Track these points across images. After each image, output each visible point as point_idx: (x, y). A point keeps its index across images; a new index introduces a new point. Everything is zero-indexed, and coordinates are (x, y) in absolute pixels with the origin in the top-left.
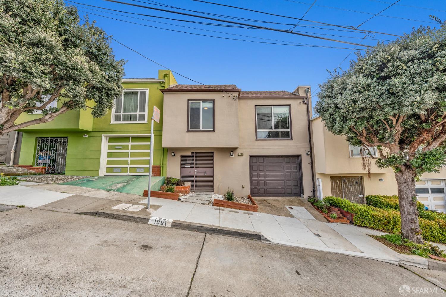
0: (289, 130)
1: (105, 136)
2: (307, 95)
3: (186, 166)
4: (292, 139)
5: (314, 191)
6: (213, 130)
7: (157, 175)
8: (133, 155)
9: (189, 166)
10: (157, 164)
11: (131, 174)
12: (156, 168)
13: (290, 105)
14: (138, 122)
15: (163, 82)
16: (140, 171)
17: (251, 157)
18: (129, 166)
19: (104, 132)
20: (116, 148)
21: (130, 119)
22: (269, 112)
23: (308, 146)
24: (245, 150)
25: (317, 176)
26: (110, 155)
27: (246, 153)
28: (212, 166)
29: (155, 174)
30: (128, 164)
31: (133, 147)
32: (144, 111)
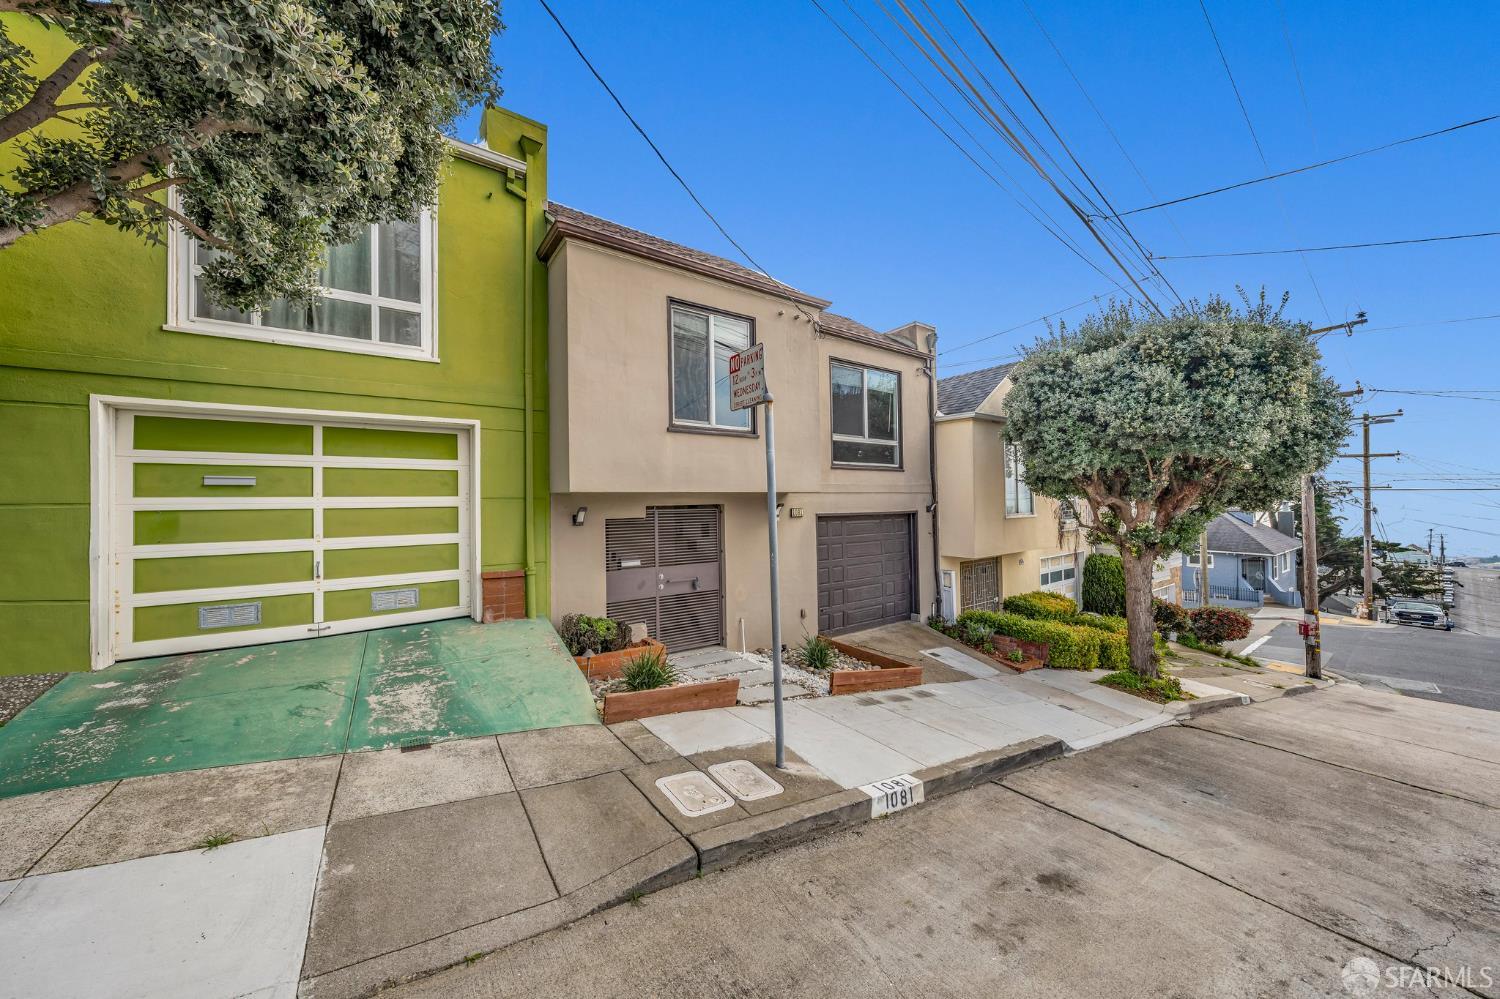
0: (894, 443)
1: (107, 406)
2: (930, 351)
3: (624, 564)
4: (901, 468)
5: (938, 601)
6: (749, 429)
7: (508, 616)
8: (338, 522)
9: (637, 563)
10: (507, 562)
11: (338, 626)
12: (504, 583)
13: (899, 374)
14: (374, 346)
15: (517, 172)
16: (392, 606)
17: (820, 518)
18: (319, 587)
19: (115, 379)
20: (207, 482)
21: (302, 320)
22: (857, 384)
23: (929, 489)
24: (806, 499)
25: (943, 566)
26: (149, 527)
27: (810, 508)
28: (718, 557)
29: (496, 610)
30: (311, 575)
31: (337, 483)
32: (414, 294)
